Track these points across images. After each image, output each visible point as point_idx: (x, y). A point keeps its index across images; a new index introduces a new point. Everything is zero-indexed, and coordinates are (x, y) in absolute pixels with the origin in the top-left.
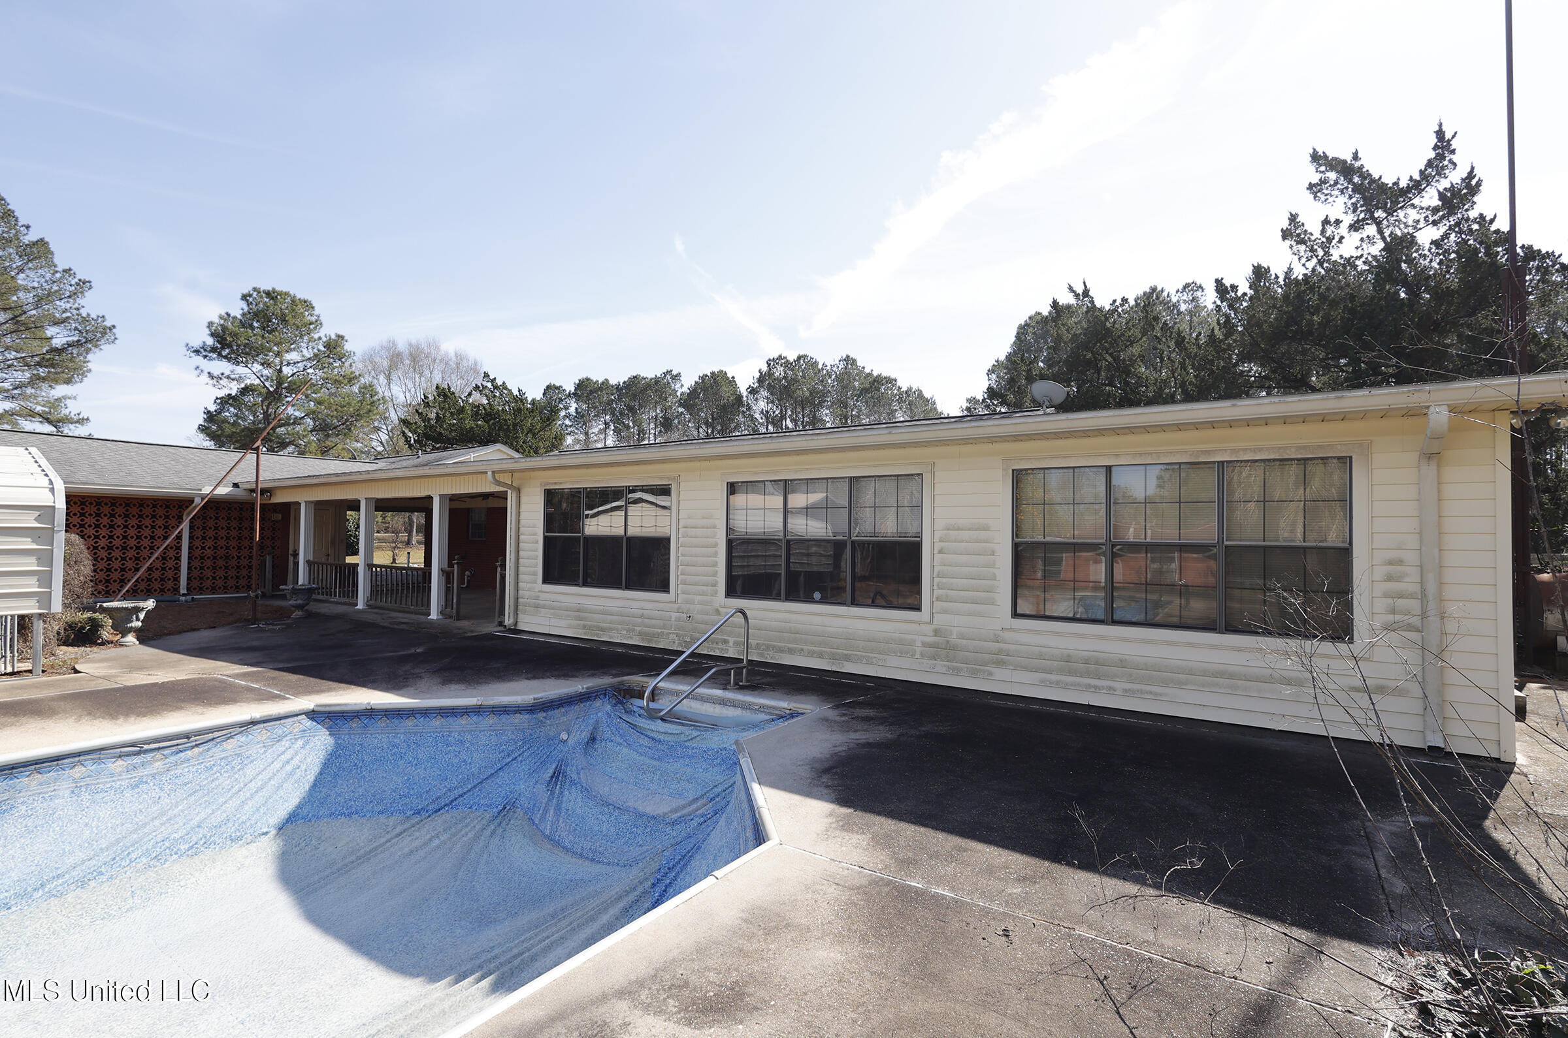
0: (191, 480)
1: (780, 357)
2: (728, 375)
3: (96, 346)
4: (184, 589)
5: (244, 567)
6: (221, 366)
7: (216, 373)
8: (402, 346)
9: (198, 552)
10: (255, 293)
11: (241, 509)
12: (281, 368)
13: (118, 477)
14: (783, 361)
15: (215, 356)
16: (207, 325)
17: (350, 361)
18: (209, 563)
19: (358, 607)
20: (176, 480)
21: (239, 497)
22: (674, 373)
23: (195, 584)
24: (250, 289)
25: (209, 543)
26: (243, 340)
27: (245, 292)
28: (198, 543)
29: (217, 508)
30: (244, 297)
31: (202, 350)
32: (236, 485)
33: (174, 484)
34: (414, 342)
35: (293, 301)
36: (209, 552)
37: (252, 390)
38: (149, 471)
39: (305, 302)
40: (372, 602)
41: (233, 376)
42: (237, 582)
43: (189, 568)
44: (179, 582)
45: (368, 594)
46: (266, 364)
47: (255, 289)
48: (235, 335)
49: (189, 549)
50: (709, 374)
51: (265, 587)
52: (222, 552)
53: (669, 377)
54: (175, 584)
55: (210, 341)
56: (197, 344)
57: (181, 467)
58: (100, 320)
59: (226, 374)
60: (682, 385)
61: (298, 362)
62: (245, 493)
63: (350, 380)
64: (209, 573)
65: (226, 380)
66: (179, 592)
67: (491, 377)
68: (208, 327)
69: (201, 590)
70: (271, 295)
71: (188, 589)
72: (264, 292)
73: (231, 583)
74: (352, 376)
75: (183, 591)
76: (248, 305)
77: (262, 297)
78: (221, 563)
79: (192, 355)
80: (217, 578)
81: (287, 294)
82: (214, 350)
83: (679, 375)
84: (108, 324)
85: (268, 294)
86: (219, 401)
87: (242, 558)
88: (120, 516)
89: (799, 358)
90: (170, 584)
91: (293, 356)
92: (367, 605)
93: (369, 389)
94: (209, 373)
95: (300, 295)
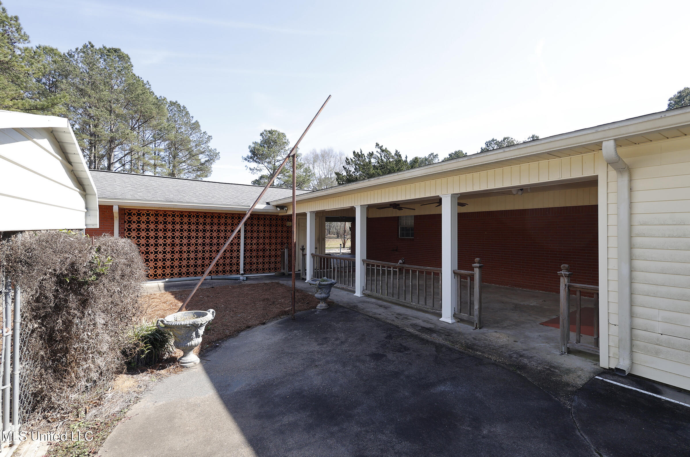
0: (244, 201)
1: (493, 140)
2: (463, 153)
3: (214, 161)
4: (242, 270)
5: (273, 256)
6: (253, 165)
7: (252, 168)
8: (318, 152)
9: (249, 247)
10: (265, 132)
11: (271, 219)
12: (275, 164)
13: (207, 199)
14: (495, 142)
15: (252, 160)
16: (248, 147)
17: (300, 158)
18: (254, 254)
19: (356, 294)
20: (236, 200)
21: (270, 211)
22: (435, 154)
23: (248, 267)
24: (263, 130)
25: (254, 241)
26: (261, 152)
27: (261, 132)
28: (249, 241)
29: (258, 219)
30: (261, 134)
31: (247, 158)
32: (268, 203)
33: (236, 203)
34: (323, 149)
35: (278, 134)
36: (255, 247)
37: (263, 177)
38: (223, 196)
39: (283, 134)
40: (368, 292)
41: (258, 169)
42: (269, 266)
43: (245, 257)
44: (239, 266)
45: (364, 284)
46: (269, 163)
47: (265, 131)
48: (258, 150)
49: (244, 245)
50: (454, 153)
51: (284, 269)
52: (261, 247)
53: (432, 156)
54: (238, 267)
55: (250, 154)
56: (245, 156)
57: (239, 194)
58: (215, 150)
59: (255, 168)
60: (439, 160)
61: (280, 161)
62: (274, 208)
63: (300, 166)
64: (254, 260)
65: (255, 170)
66: (239, 272)
67: (380, 145)
68: (249, 148)
69: (251, 271)
70: (270, 132)
71: (244, 270)
72: (268, 131)
73: (267, 266)
74: (301, 165)
75: (242, 272)
76: (263, 138)
77: (267, 133)
78: (261, 253)
79: (244, 160)
80: (259, 263)
81: (276, 131)
82: (251, 158)
83: (437, 155)
84: (217, 152)
85: (269, 132)
86: (253, 182)
87: (272, 250)
88: (208, 224)
89: (505, 139)
90: (235, 268)
91: (279, 158)
92: (364, 294)
93: (307, 170)
94: (250, 168)
95: (281, 131)
